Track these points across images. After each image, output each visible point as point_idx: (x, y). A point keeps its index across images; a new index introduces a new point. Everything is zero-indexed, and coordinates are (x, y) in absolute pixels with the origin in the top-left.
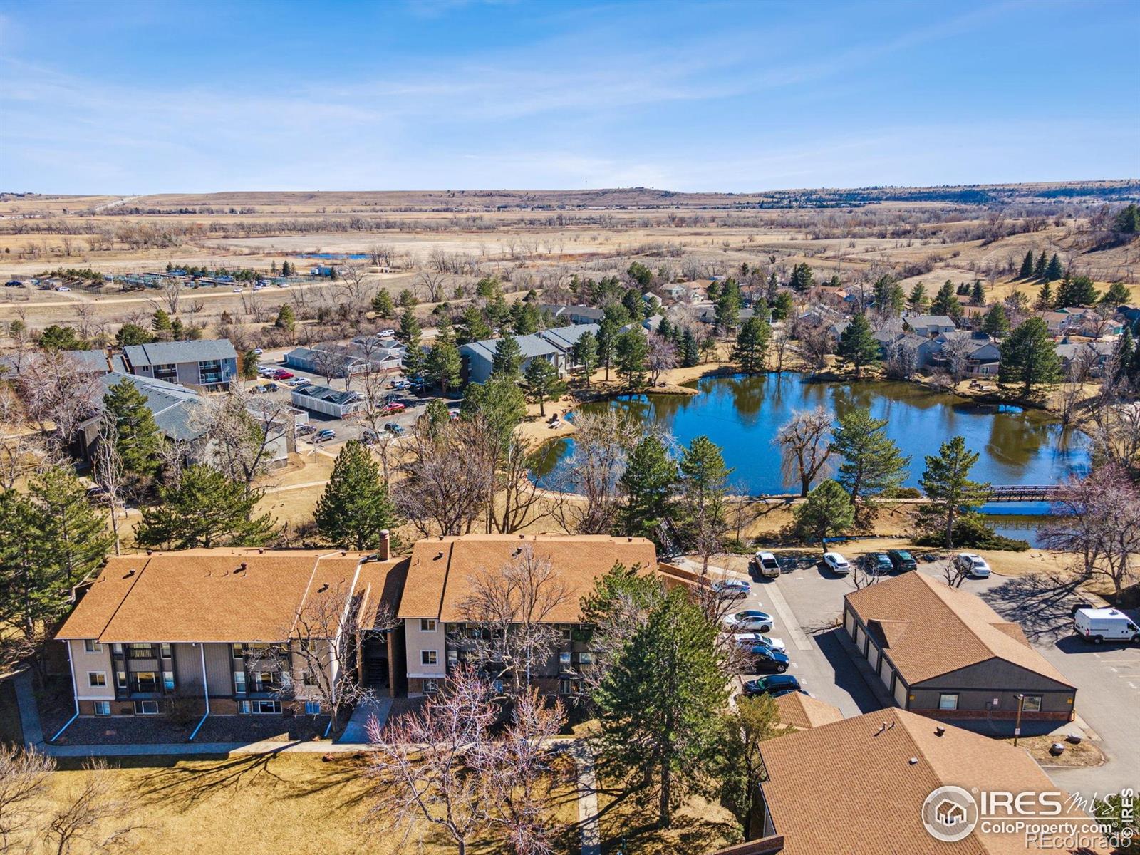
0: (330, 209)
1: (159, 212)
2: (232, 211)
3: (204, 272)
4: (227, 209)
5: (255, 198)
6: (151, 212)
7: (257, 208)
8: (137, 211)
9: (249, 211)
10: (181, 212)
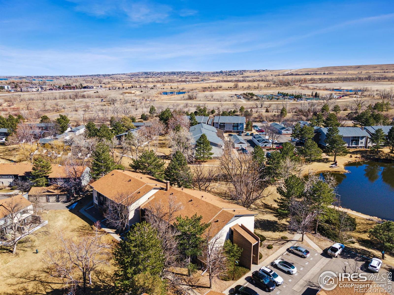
0: (364, 72)
1: (299, 75)
2: (324, 74)
3: (287, 95)
4: (323, 73)
5: (336, 69)
6: (296, 75)
7: (334, 72)
8: (292, 74)
9: (330, 74)
10: (306, 74)
